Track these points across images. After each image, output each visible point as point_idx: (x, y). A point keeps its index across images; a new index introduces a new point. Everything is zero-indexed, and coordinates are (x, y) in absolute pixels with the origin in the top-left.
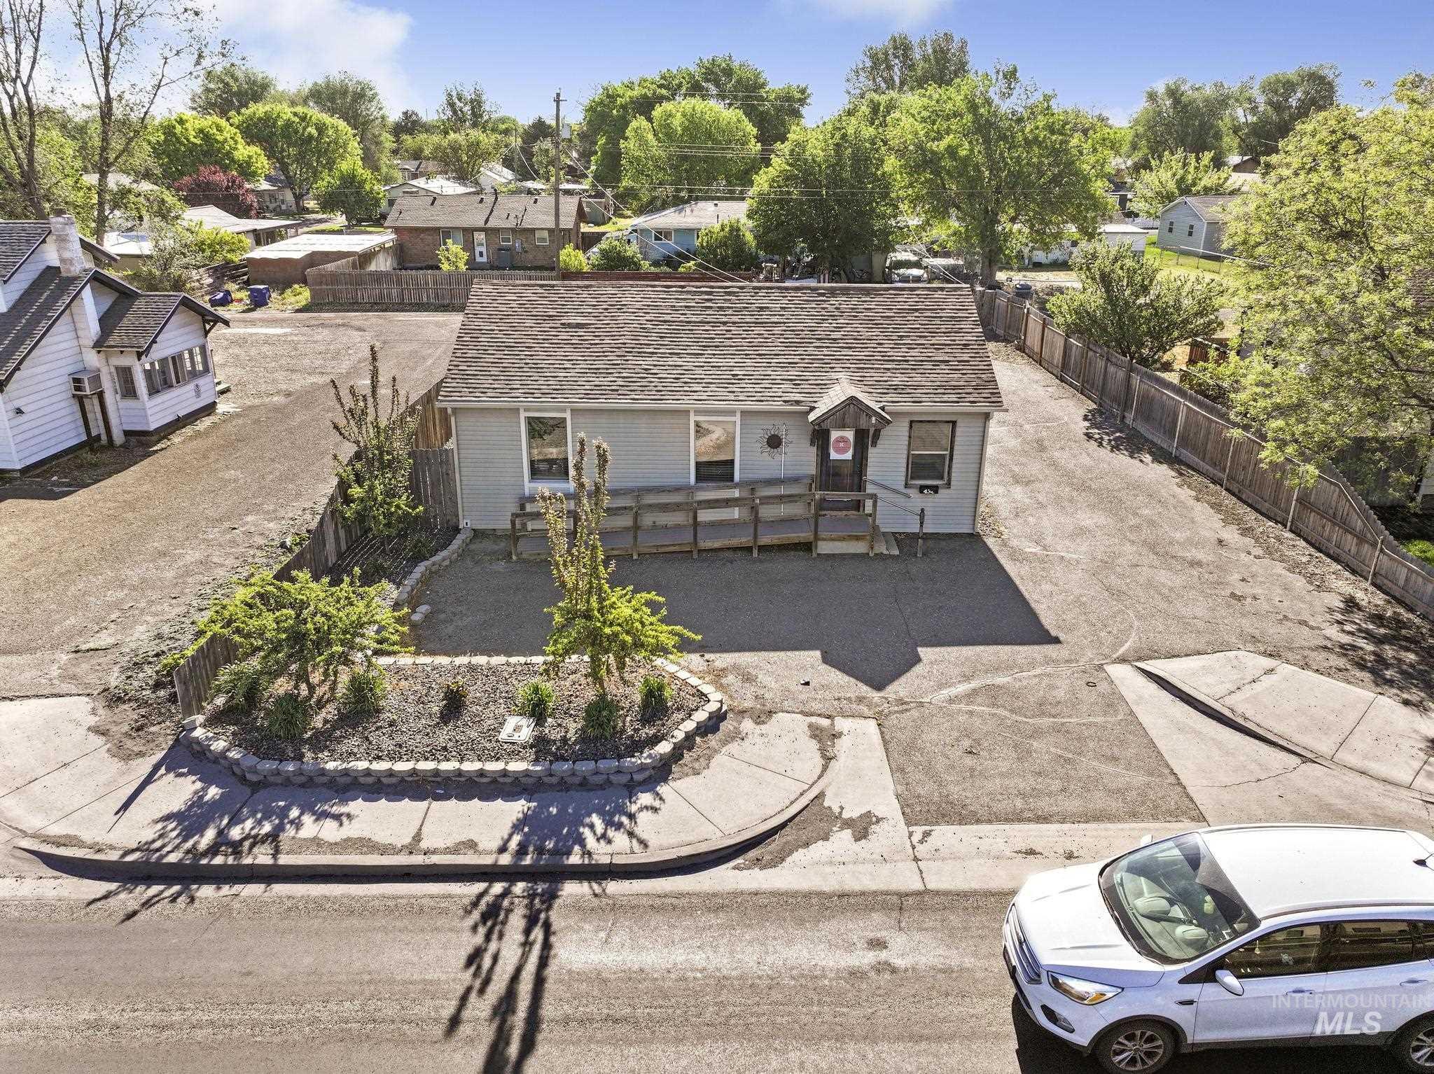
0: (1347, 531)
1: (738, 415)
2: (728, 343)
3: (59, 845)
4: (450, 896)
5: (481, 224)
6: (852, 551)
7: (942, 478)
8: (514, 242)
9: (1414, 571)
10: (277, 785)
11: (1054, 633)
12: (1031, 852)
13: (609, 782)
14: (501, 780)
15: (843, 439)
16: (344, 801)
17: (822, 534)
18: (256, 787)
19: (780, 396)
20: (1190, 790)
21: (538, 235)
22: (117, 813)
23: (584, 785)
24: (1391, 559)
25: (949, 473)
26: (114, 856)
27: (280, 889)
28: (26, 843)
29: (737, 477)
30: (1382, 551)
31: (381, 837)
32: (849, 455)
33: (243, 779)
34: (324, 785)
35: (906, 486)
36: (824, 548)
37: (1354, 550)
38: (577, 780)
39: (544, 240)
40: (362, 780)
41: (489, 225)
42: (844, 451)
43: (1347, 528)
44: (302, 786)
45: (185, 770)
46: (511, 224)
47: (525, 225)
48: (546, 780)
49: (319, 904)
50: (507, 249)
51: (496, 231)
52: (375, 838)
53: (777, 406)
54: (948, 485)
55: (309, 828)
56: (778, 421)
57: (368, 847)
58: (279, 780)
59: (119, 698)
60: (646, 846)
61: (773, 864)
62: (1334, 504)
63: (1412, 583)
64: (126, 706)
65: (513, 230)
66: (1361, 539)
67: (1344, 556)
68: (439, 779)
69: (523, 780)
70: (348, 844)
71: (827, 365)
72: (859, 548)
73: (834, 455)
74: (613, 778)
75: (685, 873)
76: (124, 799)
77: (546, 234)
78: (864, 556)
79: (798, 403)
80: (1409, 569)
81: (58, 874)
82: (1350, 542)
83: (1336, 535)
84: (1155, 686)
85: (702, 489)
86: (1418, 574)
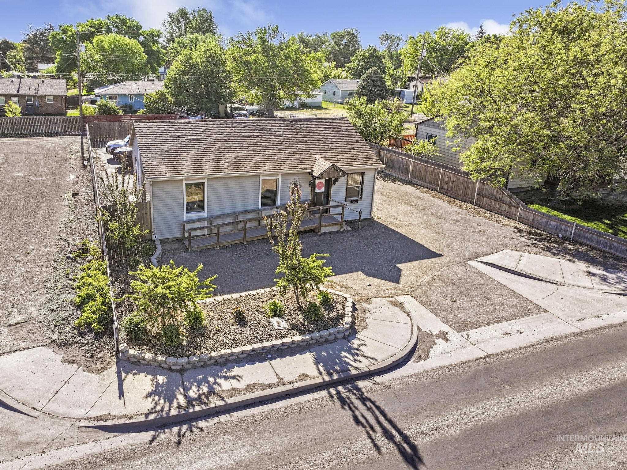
0: (503, 203)
1: (280, 175)
2: (263, 144)
3: (105, 420)
4: (316, 399)
5: (15, 93)
6: (333, 230)
7: (358, 196)
8: (34, 101)
9: (536, 215)
10: (190, 369)
11: (438, 252)
12: (507, 334)
13: (336, 338)
14: (292, 346)
15: (320, 183)
16: (230, 369)
17: (322, 225)
18: (181, 371)
19: (297, 167)
20: (534, 302)
21: (47, 97)
22: (120, 398)
23: (327, 341)
24: (525, 211)
25: (361, 194)
26: (142, 419)
27: (237, 415)
28: (83, 424)
29: (279, 203)
30: (521, 209)
31: (263, 380)
32: (323, 190)
33: (170, 369)
34: (213, 364)
35: (346, 201)
36: (323, 230)
37: (507, 210)
38: (323, 340)
39: (50, 100)
40: (230, 358)
41: (20, 93)
42: (321, 188)
43: (502, 201)
44: (202, 366)
45: (135, 371)
46: (32, 92)
47: (40, 93)
48: (311, 342)
49: (264, 417)
50: (32, 105)
51: (24, 96)
52: (261, 382)
53: (298, 170)
54: (361, 198)
55: (226, 385)
56: (296, 177)
57: (262, 386)
58: (190, 366)
59: (65, 344)
60: (376, 360)
61: (427, 357)
62: (495, 194)
63: (536, 219)
64: (73, 347)
65: (34, 96)
66: (510, 206)
67: (503, 213)
68: (266, 351)
69: (302, 344)
70: (250, 388)
71: (309, 152)
72: (336, 228)
73: (317, 190)
74: (338, 336)
75: (399, 368)
76: (117, 391)
77: (52, 98)
78: (339, 232)
79: (306, 169)
80: (534, 214)
81: (116, 434)
82: (505, 207)
83: (497, 205)
84: (489, 267)
85: (264, 210)
86: (538, 216)
